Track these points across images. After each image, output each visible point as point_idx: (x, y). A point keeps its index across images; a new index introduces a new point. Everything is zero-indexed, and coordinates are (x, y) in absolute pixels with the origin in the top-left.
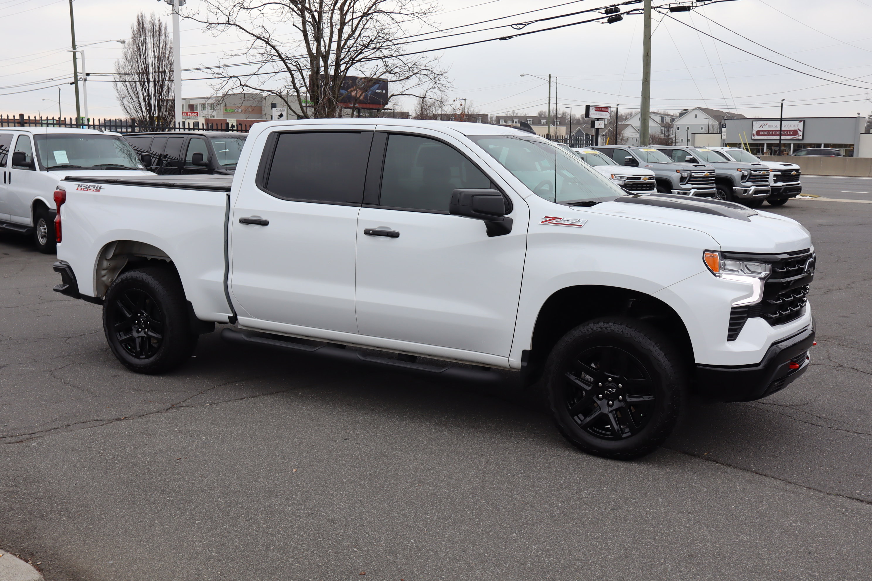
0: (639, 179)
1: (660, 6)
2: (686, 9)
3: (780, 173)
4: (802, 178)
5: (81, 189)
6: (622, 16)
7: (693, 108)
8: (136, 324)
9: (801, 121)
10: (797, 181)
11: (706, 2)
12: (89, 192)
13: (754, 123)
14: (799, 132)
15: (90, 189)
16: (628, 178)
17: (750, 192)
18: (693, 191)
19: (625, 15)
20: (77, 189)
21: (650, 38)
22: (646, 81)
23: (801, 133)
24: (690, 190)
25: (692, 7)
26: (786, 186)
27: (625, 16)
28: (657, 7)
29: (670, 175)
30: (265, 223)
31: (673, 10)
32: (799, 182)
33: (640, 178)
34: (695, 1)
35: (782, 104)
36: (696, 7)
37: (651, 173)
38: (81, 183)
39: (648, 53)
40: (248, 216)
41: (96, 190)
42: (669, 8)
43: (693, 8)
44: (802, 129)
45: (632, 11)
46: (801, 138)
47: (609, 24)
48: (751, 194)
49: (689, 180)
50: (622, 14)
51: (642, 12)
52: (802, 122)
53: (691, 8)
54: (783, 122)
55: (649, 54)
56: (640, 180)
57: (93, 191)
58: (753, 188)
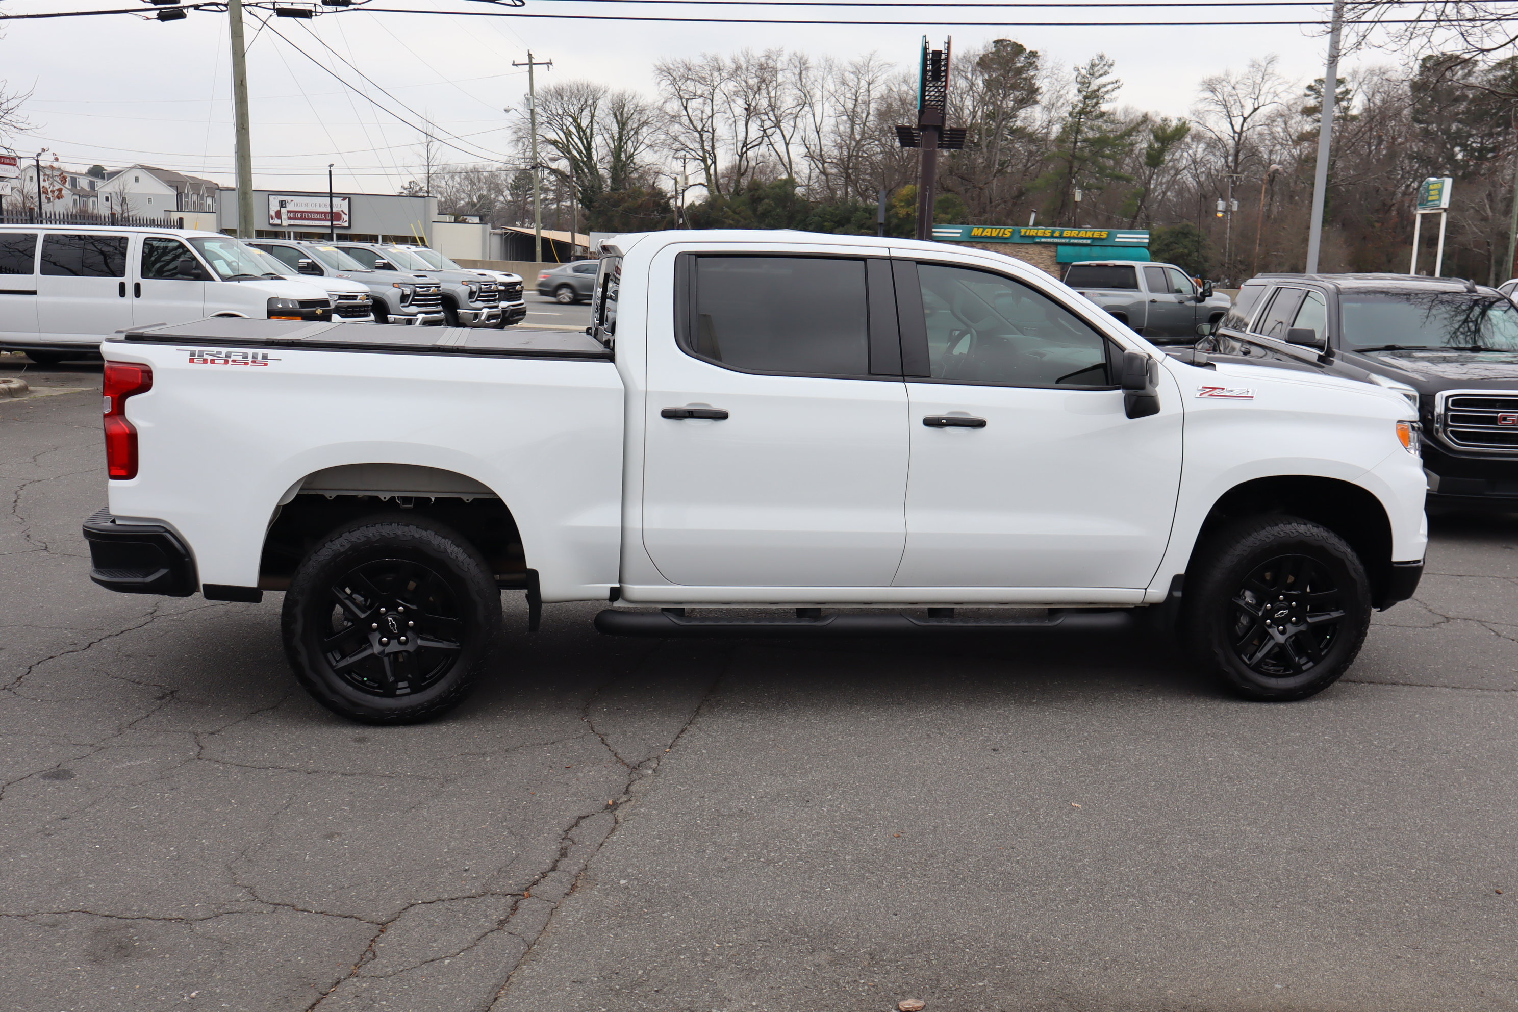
0: (354, 298)
1: (257, 3)
2: (306, 14)
3: (503, 288)
4: (526, 294)
5: (205, 361)
6: (185, 11)
7: (131, 165)
8: (374, 630)
9: (344, 199)
10: (520, 300)
11: (340, 8)
12: (230, 367)
13: (271, 198)
14: (343, 216)
15: (234, 361)
16: (341, 297)
17: (483, 318)
18: (420, 317)
19: (191, 10)
20: (192, 361)
21: (244, 56)
22: (243, 128)
23: (346, 218)
24: (415, 316)
25: (316, 12)
26: (512, 308)
27: (190, 13)
28: (250, 5)
29: (383, 292)
30: (722, 416)
31: (282, 13)
32: (522, 301)
33: (357, 296)
34: (321, 4)
35: (330, 172)
36: (322, 13)
37: (364, 288)
38: (197, 349)
39: (242, 81)
40: (682, 404)
41: (253, 362)
42: (274, 9)
43: (318, 14)
44: (347, 211)
45: (206, 5)
46: (346, 224)
47: (159, 21)
48: (484, 321)
49: (413, 300)
50: (184, 7)
51: (223, 8)
52: (347, 200)
53: (314, 14)
54: (333, 199)
55: (244, 83)
56: (356, 300)
57: (246, 364)
58: (485, 311)
